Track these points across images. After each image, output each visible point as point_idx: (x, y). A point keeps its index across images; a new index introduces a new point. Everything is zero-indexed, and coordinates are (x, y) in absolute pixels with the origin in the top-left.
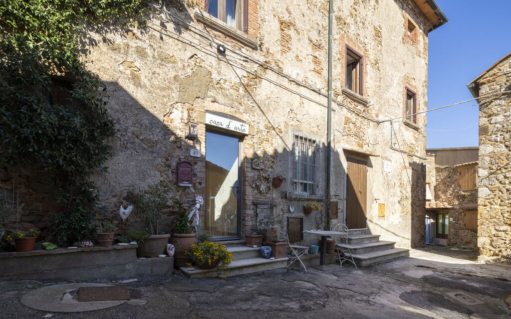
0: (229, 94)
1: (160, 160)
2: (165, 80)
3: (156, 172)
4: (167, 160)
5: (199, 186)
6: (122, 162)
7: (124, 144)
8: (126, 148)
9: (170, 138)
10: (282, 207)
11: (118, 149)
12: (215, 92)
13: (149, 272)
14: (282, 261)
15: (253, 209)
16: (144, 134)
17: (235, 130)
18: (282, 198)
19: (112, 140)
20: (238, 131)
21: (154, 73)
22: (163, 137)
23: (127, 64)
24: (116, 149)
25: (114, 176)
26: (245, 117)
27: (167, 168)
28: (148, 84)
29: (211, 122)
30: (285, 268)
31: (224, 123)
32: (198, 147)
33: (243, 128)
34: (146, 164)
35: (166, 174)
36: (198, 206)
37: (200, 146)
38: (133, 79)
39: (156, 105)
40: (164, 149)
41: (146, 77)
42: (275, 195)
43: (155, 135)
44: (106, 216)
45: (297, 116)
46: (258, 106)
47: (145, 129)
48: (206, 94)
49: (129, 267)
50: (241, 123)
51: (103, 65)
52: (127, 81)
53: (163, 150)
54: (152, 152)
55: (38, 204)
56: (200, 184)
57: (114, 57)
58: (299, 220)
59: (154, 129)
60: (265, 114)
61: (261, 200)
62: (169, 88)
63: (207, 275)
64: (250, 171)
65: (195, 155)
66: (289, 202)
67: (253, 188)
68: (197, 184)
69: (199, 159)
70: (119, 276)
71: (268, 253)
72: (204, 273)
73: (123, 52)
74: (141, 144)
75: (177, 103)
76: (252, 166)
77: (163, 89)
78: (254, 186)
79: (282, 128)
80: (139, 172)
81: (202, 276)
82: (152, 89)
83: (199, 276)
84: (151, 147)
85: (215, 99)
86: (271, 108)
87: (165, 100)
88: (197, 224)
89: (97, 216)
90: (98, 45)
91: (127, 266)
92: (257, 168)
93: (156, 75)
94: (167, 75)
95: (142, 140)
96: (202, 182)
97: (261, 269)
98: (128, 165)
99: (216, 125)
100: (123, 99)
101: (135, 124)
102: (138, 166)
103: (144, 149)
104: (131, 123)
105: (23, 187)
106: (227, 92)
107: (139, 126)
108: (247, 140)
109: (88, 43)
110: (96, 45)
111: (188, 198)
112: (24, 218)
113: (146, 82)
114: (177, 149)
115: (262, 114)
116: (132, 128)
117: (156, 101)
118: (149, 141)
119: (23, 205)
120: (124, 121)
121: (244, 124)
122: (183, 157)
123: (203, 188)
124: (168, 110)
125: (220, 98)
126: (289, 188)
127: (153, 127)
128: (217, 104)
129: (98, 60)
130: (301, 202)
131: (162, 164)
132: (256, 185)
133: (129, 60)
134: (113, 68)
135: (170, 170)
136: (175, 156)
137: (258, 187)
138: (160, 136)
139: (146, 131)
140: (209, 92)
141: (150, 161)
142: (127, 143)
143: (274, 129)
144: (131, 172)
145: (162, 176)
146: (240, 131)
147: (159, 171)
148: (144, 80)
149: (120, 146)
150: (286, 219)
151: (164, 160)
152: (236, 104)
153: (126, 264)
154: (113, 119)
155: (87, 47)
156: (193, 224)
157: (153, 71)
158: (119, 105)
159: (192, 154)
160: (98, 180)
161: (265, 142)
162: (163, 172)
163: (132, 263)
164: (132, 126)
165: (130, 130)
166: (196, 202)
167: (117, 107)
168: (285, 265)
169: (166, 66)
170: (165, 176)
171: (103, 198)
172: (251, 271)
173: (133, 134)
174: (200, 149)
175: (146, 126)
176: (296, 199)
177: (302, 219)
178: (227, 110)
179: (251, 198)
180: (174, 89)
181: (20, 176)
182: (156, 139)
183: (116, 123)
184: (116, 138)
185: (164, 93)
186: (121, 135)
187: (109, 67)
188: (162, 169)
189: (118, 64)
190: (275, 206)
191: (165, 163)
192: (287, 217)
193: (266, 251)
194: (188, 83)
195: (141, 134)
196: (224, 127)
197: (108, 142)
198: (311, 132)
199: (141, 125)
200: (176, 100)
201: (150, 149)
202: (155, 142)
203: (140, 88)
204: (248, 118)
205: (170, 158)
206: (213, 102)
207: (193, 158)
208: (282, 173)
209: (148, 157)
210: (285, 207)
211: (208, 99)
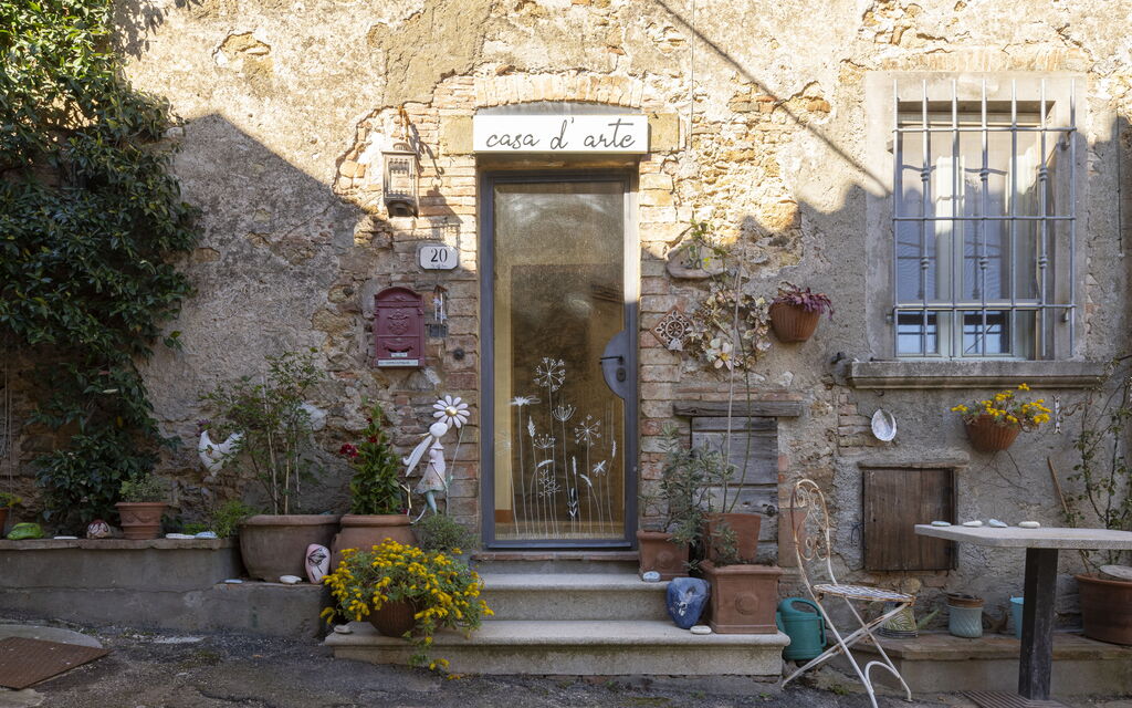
0: (565, 29)
1: (325, 294)
2: (340, 54)
3: (316, 334)
4: (348, 293)
5: (457, 365)
6: (223, 315)
7: (227, 265)
8: (233, 274)
9: (354, 225)
10: (829, 422)
11: (212, 282)
12: (512, 36)
13: (246, 623)
14: (755, 649)
15: (675, 434)
16: (283, 226)
17: (590, 149)
18: (829, 386)
19: (201, 261)
20: (600, 148)
21: (308, 44)
22: (336, 225)
23: (235, 43)
24: (206, 283)
25: (203, 356)
26: (635, 91)
27: (349, 318)
28: (290, 79)
29: (493, 141)
30: (771, 679)
31: (542, 135)
32: (449, 239)
33: (623, 131)
34: (284, 314)
35: (347, 337)
36: (439, 428)
37: (458, 232)
38: (249, 79)
39: (316, 136)
40: (337, 261)
41: (285, 63)
42: (786, 373)
43: (313, 224)
44: (187, 462)
45: (919, 19)
46: (697, 33)
47: (284, 214)
48: (476, 52)
49: (191, 601)
50: (614, 119)
51: (178, 67)
52: (235, 88)
53: (335, 266)
54: (302, 276)
55: (50, 435)
56: (459, 355)
57: (202, 36)
58: (936, 479)
59: (308, 207)
60: (734, 55)
61: (714, 397)
62: (352, 73)
63: (393, 656)
64: (659, 290)
65: (440, 264)
66: (868, 401)
67: (674, 352)
68: (449, 359)
69: (451, 276)
70: (165, 624)
71: (690, 607)
72: (382, 647)
73: (224, 13)
74: (269, 258)
75: (378, 111)
76: (667, 271)
77: (337, 81)
78: (677, 344)
79: (828, 89)
80: (266, 337)
81: (375, 656)
82: (302, 92)
83: (363, 655)
84: (301, 261)
85: (511, 60)
86: (764, 23)
87: (341, 112)
88: (438, 486)
89: (166, 464)
90: (165, 18)
91: (186, 598)
92: (690, 274)
93: (315, 47)
94: (347, 36)
95: (276, 247)
96: (467, 348)
97: (637, 666)
98: (237, 321)
99: (508, 149)
100: (224, 143)
101: (257, 203)
102: (264, 322)
103: (282, 270)
104: (245, 202)
105: (24, 397)
106: (560, 22)
107: (268, 209)
108: (650, 175)
109: (143, 25)
110: (161, 20)
111: (419, 405)
112: (27, 469)
113: (284, 76)
114: (381, 254)
115: (718, 60)
116: (248, 218)
117: (315, 123)
118: (296, 244)
119: (23, 438)
120: (228, 202)
121: (625, 118)
122: (399, 277)
123: (472, 369)
124: (350, 143)
125: (531, 53)
126: (871, 339)
127: (305, 202)
128: (523, 75)
129: (164, 58)
130: (946, 397)
131: (333, 306)
132: (688, 344)
133: (241, 28)
134: (200, 66)
135: (359, 322)
136: (375, 277)
137: (694, 349)
138: (326, 224)
139: (286, 217)
140: (487, 44)
141: (297, 304)
142: (235, 261)
143: (780, 105)
144: (246, 340)
145: (333, 344)
146: (612, 149)
147: (324, 328)
148: (281, 73)
149: (218, 271)
150: (852, 472)
151: (339, 294)
152: (598, 53)
153: (185, 592)
154: (203, 204)
155: (141, 34)
156: (422, 487)
157: (307, 36)
158: (215, 162)
159: (426, 263)
160: (167, 371)
161: (733, 166)
162: (337, 329)
163: (200, 593)
164: (247, 213)
165: (243, 224)
166: (436, 415)
167: (210, 168)
168: (774, 665)
169: (342, 9)
170: (345, 344)
171: (179, 416)
172: (584, 666)
173: (253, 232)
174: (459, 242)
175: (287, 204)
176: (908, 385)
177: (948, 475)
178: (558, 87)
179: (665, 392)
180: (369, 71)
181: (20, 374)
182: (316, 235)
183: (207, 213)
184: (210, 252)
185: (338, 93)
186: (221, 242)
187: (189, 67)
188: (333, 320)
189: (210, 51)
190: (792, 418)
191: (339, 302)
192: (861, 466)
193: (685, 599)
194: (414, 39)
195: (273, 229)
196: (543, 146)
197: (189, 266)
198: (1016, 65)
199: (273, 205)
200: (373, 105)
201: (297, 269)
202: (311, 245)
203: (268, 100)
204: (650, 91)
205: (356, 286)
206: (503, 73)
207: (431, 275)
208: (829, 280)
209: (290, 290)
210: (846, 421)
211: (485, 68)
